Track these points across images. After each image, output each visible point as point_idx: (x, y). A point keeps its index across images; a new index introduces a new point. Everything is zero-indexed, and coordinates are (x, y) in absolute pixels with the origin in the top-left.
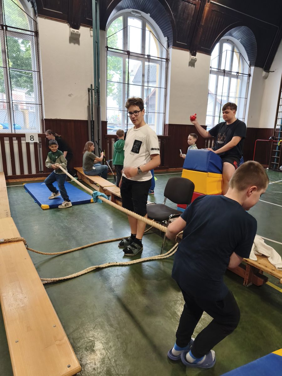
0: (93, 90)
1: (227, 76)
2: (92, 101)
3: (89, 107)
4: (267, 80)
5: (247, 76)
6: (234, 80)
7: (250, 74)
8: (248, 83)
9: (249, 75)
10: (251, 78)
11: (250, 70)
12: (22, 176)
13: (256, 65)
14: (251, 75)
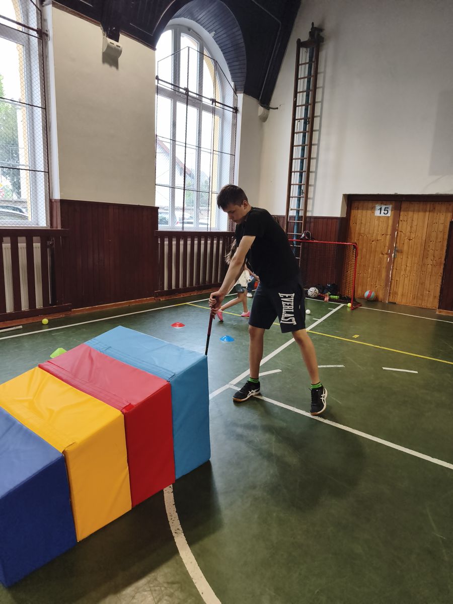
1: (194, 105)
4: (266, 124)
5: (232, 110)
6: (207, 116)
7: (236, 108)
8: (234, 125)
9: (236, 110)
10: (239, 116)
11: (235, 100)
13: (247, 92)
14: (238, 110)
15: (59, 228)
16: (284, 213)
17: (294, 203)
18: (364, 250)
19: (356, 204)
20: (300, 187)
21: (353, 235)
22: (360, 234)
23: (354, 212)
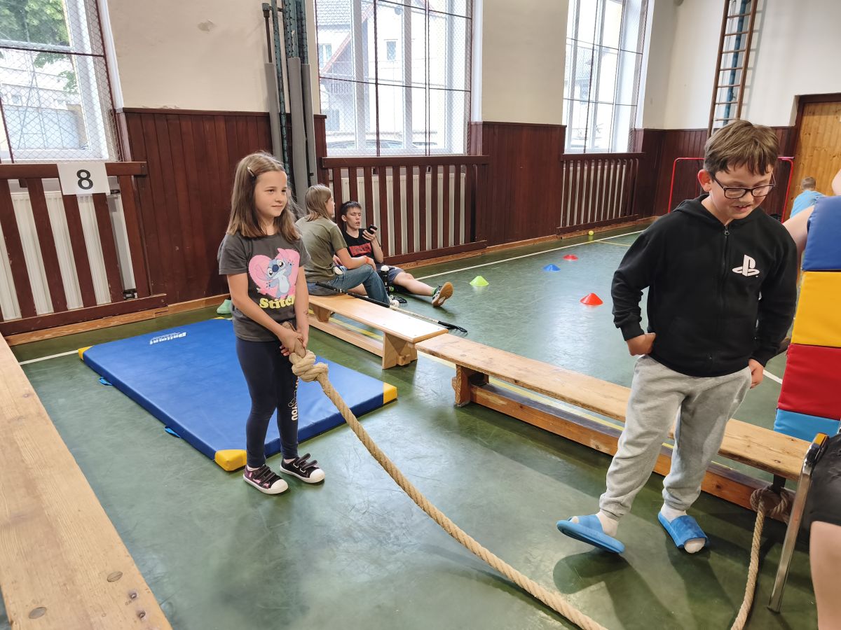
0: (280, 10)
2: (277, 47)
4: (681, 8)
8: (644, 13)
10: (651, 2)
15: (480, 154)
16: (706, 126)
17: (720, 112)
18: (820, 169)
19: (810, 108)
20: (731, 89)
21: (803, 150)
22: (814, 148)
23: (806, 119)
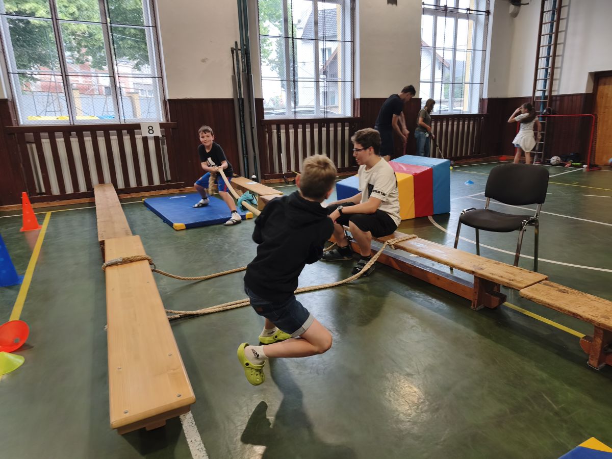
0: (239, 50)
1: (451, 16)
2: (238, 68)
3: (234, 78)
4: (517, 19)
11: (488, 5)
12: (140, 189)
14: (490, 13)
15: (359, 116)
16: (531, 95)
17: (540, 85)
19: (603, 80)
20: (547, 70)
22: (606, 107)
23: (601, 88)
